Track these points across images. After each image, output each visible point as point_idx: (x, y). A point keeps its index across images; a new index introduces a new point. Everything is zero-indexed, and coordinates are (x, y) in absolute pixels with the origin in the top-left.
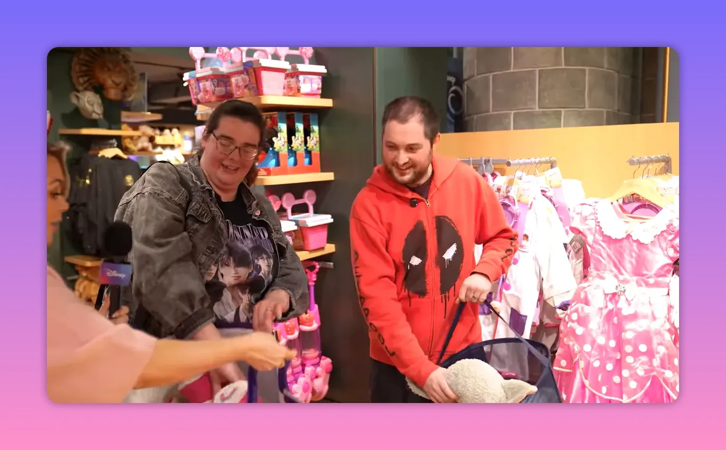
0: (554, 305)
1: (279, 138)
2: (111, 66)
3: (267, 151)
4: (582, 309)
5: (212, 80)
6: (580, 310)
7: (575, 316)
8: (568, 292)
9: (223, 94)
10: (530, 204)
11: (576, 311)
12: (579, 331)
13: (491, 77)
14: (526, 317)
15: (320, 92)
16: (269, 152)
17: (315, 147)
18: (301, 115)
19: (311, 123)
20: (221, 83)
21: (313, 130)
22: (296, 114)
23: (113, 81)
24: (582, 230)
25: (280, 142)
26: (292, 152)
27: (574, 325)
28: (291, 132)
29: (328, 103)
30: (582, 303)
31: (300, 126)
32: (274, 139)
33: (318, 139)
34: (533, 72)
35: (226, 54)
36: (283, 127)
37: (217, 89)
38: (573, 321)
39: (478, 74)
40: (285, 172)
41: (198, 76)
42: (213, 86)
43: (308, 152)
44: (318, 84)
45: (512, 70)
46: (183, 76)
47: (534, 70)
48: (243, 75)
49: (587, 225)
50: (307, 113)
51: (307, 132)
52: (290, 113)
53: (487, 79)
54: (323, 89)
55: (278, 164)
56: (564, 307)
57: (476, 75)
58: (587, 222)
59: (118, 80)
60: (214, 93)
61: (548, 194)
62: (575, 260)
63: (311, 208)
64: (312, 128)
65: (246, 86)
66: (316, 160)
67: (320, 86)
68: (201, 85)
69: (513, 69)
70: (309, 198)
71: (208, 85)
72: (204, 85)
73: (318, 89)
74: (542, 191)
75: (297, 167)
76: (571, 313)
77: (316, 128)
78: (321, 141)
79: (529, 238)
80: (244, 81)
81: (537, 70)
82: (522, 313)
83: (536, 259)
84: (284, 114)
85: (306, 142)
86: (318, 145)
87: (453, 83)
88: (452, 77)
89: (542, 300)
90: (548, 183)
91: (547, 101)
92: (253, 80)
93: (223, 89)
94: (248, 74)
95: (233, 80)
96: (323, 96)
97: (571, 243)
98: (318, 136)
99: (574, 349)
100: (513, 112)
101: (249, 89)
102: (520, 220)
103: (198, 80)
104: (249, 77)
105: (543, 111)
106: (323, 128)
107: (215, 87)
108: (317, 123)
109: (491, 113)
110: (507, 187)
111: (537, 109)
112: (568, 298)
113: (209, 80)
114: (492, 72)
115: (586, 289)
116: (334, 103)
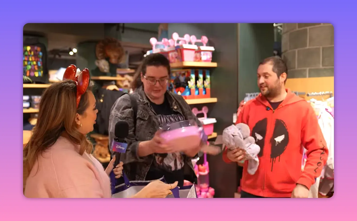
0: (333, 168)
3: (185, 87)
10: (319, 116)
13: (297, 51)
15: (211, 60)
17: (208, 86)
18: (201, 71)
19: (206, 74)
22: (199, 70)
25: (191, 83)
26: (197, 88)
28: (197, 79)
29: (214, 65)
31: (201, 76)
32: (189, 82)
33: (209, 82)
34: (319, 49)
35: (166, 42)
36: (193, 76)
40: (193, 98)
43: (205, 89)
44: (210, 56)
45: (308, 47)
48: (175, 52)
50: (204, 70)
51: (204, 79)
52: (196, 70)
53: (295, 51)
54: (212, 58)
55: (190, 94)
57: (288, 50)
61: (329, 111)
63: (205, 115)
65: (176, 58)
66: (209, 92)
70: (205, 111)
73: (210, 58)
74: (326, 109)
75: (199, 96)
77: (208, 77)
78: (211, 83)
80: (175, 54)
81: (321, 47)
84: (194, 70)
85: (203, 83)
87: (276, 54)
88: (275, 51)
90: (329, 105)
91: (327, 63)
92: (180, 54)
94: (177, 52)
95: (170, 54)
96: (213, 61)
98: (209, 80)
100: (308, 68)
101: (178, 59)
105: (324, 68)
106: (212, 77)
108: (209, 74)
109: (296, 69)
111: (321, 67)
114: (297, 48)
116: (218, 65)
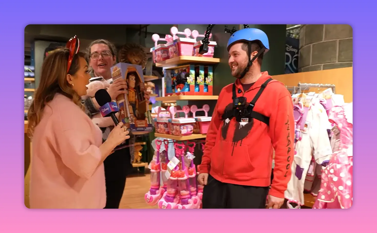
0: (319, 163)
1: (190, 78)
2: (134, 53)
3: (184, 84)
4: (336, 166)
5: (161, 50)
6: (334, 167)
7: (332, 171)
8: (327, 156)
9: (166, 57)
10: (309, 107)
11: (333, 168)
12: (335, 179)
13: (312, 46)
14: (303, 169)
15: (213, 55)
16: (185, 84)
17: (210, 83)
18: (203, 67)
19: (209, 71)
20: (165, 52)
21: (209, 74)
22: (200, 66)
23: (135, 61)
24: (335, 121)
25: (191, 80)
26: (197, 85)
27: (332, 176)
28: (197, 75)
29: (217, 60)
30: (335, 163)
31: (202, 72)
32: (188, 78)
33: (212, 79)
34: (335, 42)
35: (170, 39)
36: (193, 72)
37: (163, 54)
38: (331, 174)
39: (305, 45)
40: (193, 94)
41: (156, 49)
42: (161, 53)
43: (206, 86)
44: (212, 51)
45: (323, 41)
46: (150, 50)
47: (337, 40)
48: (173, 47)
49: (338, 118)
50: (206, 66)
51: (206, 75)
52: (196, 66)
53: (310, 46)
54: (215, 53)
55: (189, 90)
56: (325, 164)
57: (304, 46)
58: (338, 116)
59: (137, 60)
60: (162, 57)
61: (323, 103)
62: (335, 139)
63: (206, 114)
64: (209, 73)
65: (174, 52)
66: (211, 90)
67: (213, 52)
68: (157, 53)
69: (325, 40)
70: (205, 109)
71: (159, 53)
72: (158, 53)
73: (212, 53)
74: (321, 101)
75: (200, 93)
76: (330, 169)
77: (211, 74)
78: (214, 80)
79: (308, 126)
81: (338, 40)
82: (302, 167)
83: (310, 138)
84: (193, 66)
85: (205, 80)
86: (212, 82)
87: (296, 53)
88: (295, 49)
89: (313, 161)
90: (324, 97)
91: (343, 58)
92: (177, 48)
93: (166, 54)
94: (175, 46)
95: (170, 49)
96: (215, 57)
97: (333, 129)
98: (212, 78)
99: (334, 190)
100: (323, 64)
101: (176, 53)
102: (304, 116)
103: (156, 51)
104: (176, 48)
105: (340, 64)
106: (215, 74)
107: (162, 53)
108: (212, 71)
109: (311, 66)
110: (299, 98)
111: (337, 62)
112: (327, 159)
113: (160, 50)
114: (312, 43)
115: (338, 155)
116: (220, 60)
